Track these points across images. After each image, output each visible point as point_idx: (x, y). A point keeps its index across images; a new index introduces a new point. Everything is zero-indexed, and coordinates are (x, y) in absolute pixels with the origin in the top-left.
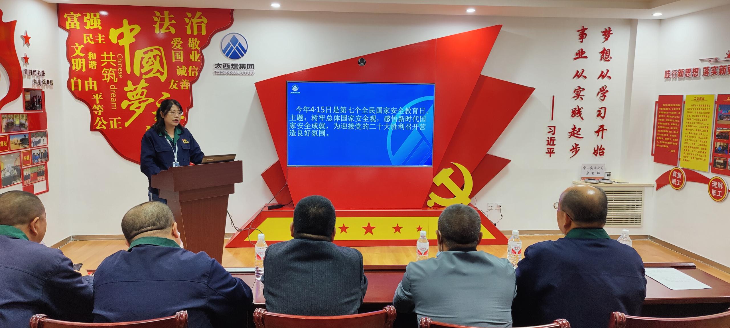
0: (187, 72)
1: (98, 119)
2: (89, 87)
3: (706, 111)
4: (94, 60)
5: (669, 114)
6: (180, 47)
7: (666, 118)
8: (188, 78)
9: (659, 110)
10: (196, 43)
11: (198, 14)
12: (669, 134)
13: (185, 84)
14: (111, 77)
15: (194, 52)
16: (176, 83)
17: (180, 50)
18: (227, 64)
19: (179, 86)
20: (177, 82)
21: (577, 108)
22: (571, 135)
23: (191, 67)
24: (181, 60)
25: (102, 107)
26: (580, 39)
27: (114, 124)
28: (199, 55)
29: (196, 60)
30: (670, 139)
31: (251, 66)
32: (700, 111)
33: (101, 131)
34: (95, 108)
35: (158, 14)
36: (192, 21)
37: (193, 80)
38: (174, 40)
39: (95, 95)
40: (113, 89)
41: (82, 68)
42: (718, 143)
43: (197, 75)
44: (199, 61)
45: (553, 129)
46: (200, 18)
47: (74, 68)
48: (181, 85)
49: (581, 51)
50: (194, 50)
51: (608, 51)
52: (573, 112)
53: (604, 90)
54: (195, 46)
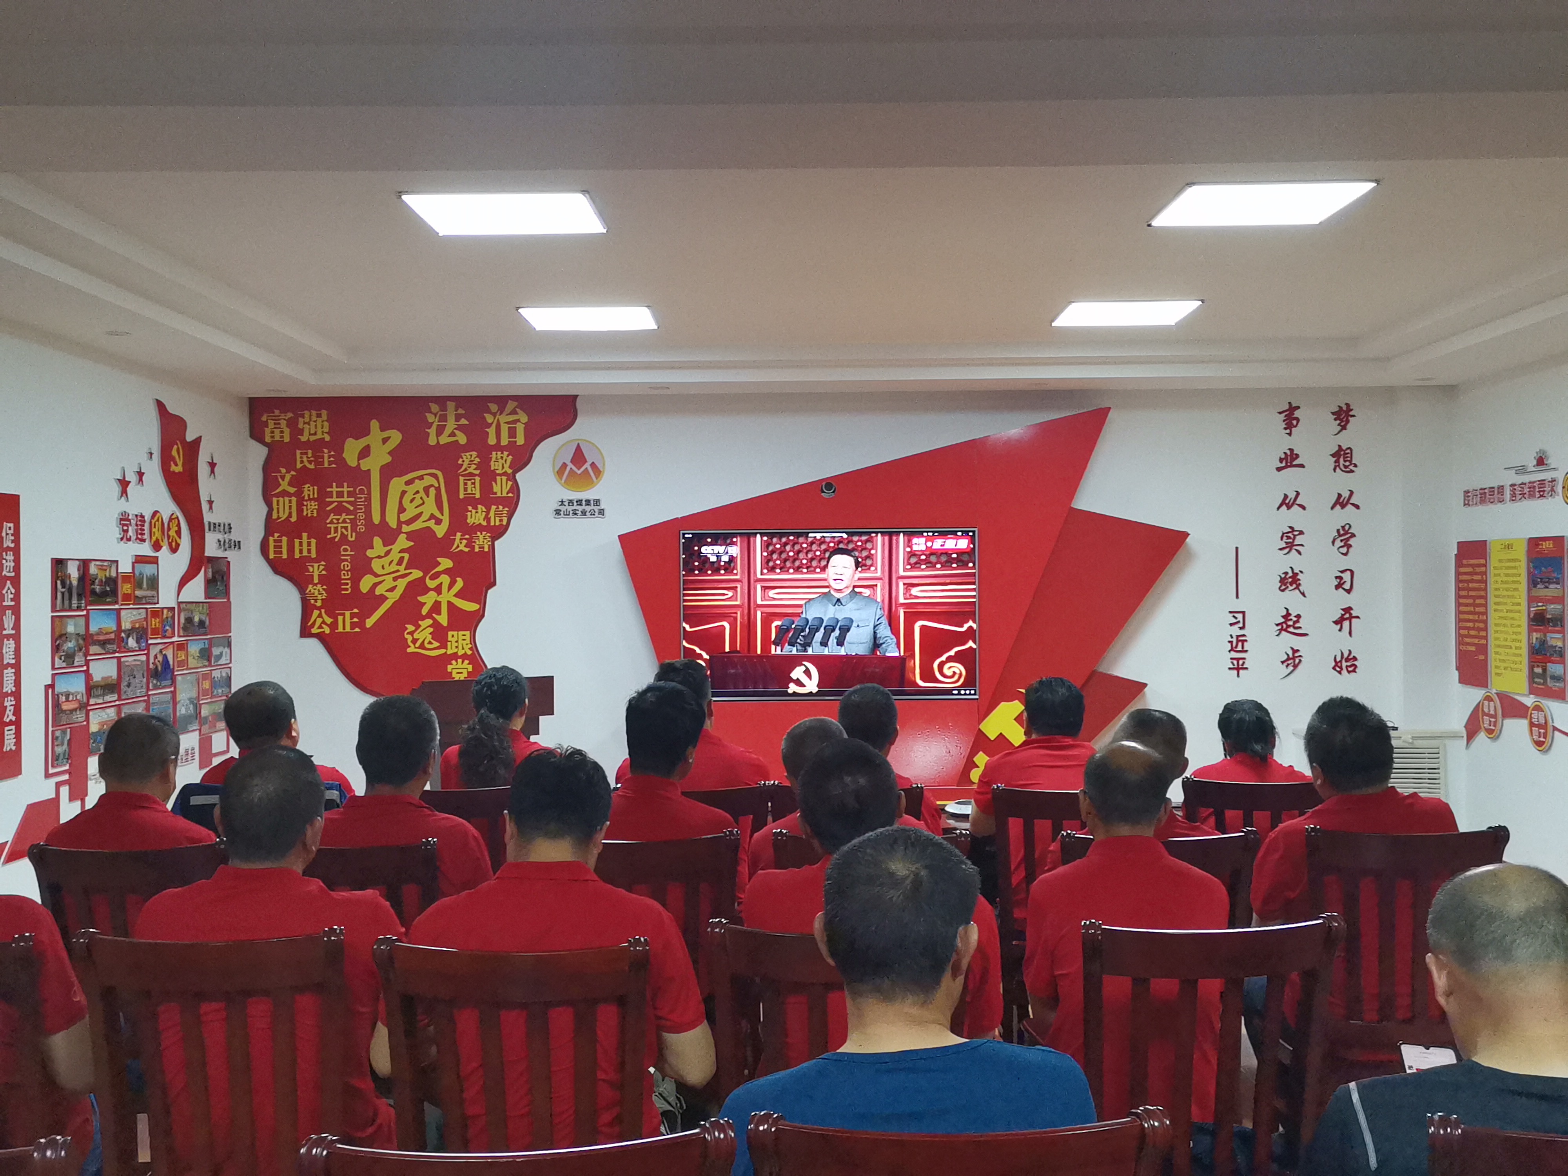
0: (487, 518)
1: (316, 613)
2: (301, 551)
3: (1516, 572)
4: (314, 499)
5: (1472, 581)
6: (475, 469)
8: (488, 528)
9: (1459, 573)
10: (506, 461)
11: (511, 405)
12: (1474, 622)
13: (482, 540)
14: (344, 530)
15: (501, 479)
16: (465, 539)
17: (475, 475)
19: (470, 544)
20: (467, 536)
21: (1290, 571)
22: (1281, 630)
23: (494, 507)
24: (475, 494)
25: (323, 589)
26: (1285, 429)
27: (345, 623)
28: (510, 483)
29: (504, 494)
30: (1477, 632)
32: (1510, 571)
33: (320, 637)
34: (310, 591)
35: (435, 407)
36: (498, 420)
37: (499, 532)
38: (464, 457)
39: (313, 566)
40: (346, 552)
41: (290, 515)
42: (1533, 634)
43: (505, 523)
44: (510, 495)
45: (1239, 618)
46: (514, 412)
47: (275, 516)
48: (475, 542)
49: (1288, 452)
50: (500, 475)
51: (1348, 451)
52: (1283, 581)
53: (1346, 533)
54: (503, 467)
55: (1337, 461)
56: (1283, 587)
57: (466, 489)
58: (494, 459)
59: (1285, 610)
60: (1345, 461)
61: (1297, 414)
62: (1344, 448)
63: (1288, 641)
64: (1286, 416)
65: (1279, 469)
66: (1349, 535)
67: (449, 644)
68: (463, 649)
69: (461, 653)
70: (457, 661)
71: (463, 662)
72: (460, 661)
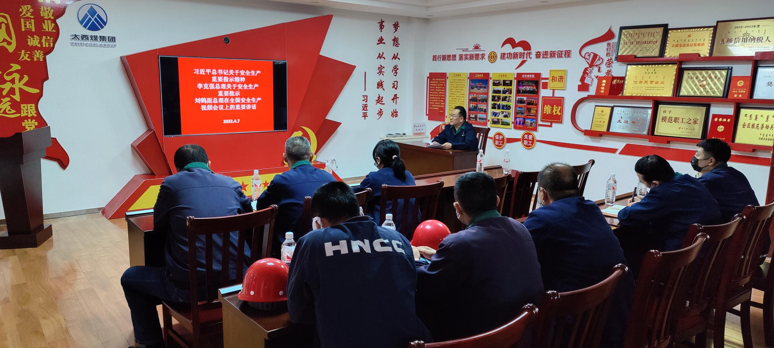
0: (40, 43)
3: (462, 84)
5: (437, 86)
7: (435, 89)
8: (41, 48)
9: (430, 83)
10: (50, 12)
12: (438, 100)
13: (38, 55)
15: (48, 22)
16: (28, 54)
18: (86, 35)
19: (31, 56)
20: (28, 52)
21: (380, 81)
22: (377, 102)
23: (44, 37)
24: (32, 29)
26: (380, 29)
28: (53, 25)
29: (50, 30)
30: (439, 103)
31: (113, 39)
32: (459, 84)
37: (49, 51)
38: (23, 8)
42: (471, 104)
43: (52, 46)
44: (54, 31)
45: (366, 98)
48: (34, 56)
49: (381, 38)
50: (47, 20)
51: (397, 39)
52: (378, 84)
53: (396, 68)
54: (48, 16)
55: (394, 42)
56: (378, 87)
57: (25, 26)
58: (42, 10)
59: (378, 95)
60: (396, 42)
61: (384, 24)
62: (396, 38)
63: (379, 106)
64: (380, 24)
65: (378, 44)
66: (397, 69)
67: (22, 111)
68: (31, 113)
69: (30, 115)
70: (28, 120)
71: (31, 121)
72: (30, 120)
